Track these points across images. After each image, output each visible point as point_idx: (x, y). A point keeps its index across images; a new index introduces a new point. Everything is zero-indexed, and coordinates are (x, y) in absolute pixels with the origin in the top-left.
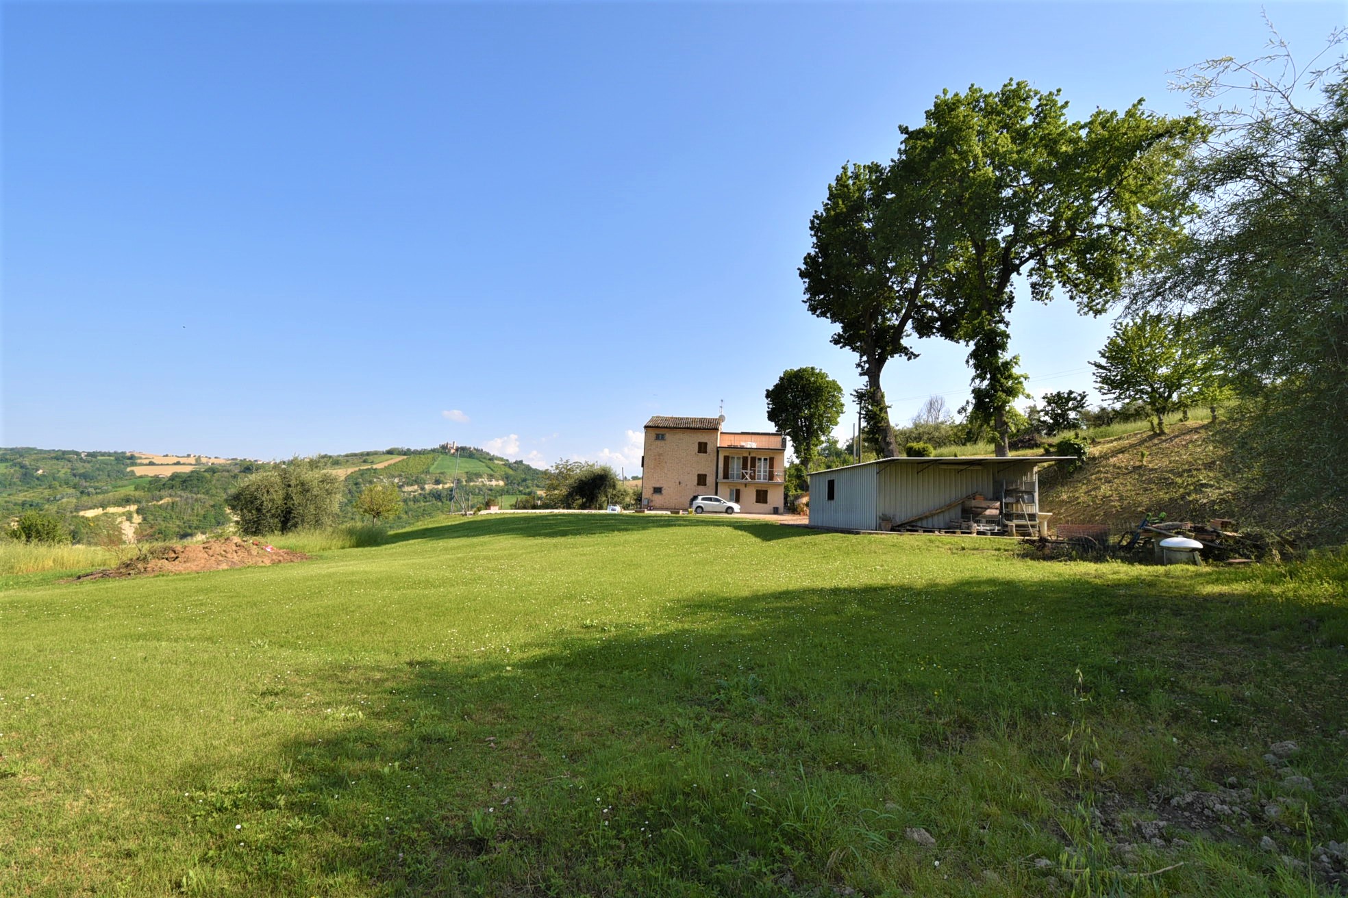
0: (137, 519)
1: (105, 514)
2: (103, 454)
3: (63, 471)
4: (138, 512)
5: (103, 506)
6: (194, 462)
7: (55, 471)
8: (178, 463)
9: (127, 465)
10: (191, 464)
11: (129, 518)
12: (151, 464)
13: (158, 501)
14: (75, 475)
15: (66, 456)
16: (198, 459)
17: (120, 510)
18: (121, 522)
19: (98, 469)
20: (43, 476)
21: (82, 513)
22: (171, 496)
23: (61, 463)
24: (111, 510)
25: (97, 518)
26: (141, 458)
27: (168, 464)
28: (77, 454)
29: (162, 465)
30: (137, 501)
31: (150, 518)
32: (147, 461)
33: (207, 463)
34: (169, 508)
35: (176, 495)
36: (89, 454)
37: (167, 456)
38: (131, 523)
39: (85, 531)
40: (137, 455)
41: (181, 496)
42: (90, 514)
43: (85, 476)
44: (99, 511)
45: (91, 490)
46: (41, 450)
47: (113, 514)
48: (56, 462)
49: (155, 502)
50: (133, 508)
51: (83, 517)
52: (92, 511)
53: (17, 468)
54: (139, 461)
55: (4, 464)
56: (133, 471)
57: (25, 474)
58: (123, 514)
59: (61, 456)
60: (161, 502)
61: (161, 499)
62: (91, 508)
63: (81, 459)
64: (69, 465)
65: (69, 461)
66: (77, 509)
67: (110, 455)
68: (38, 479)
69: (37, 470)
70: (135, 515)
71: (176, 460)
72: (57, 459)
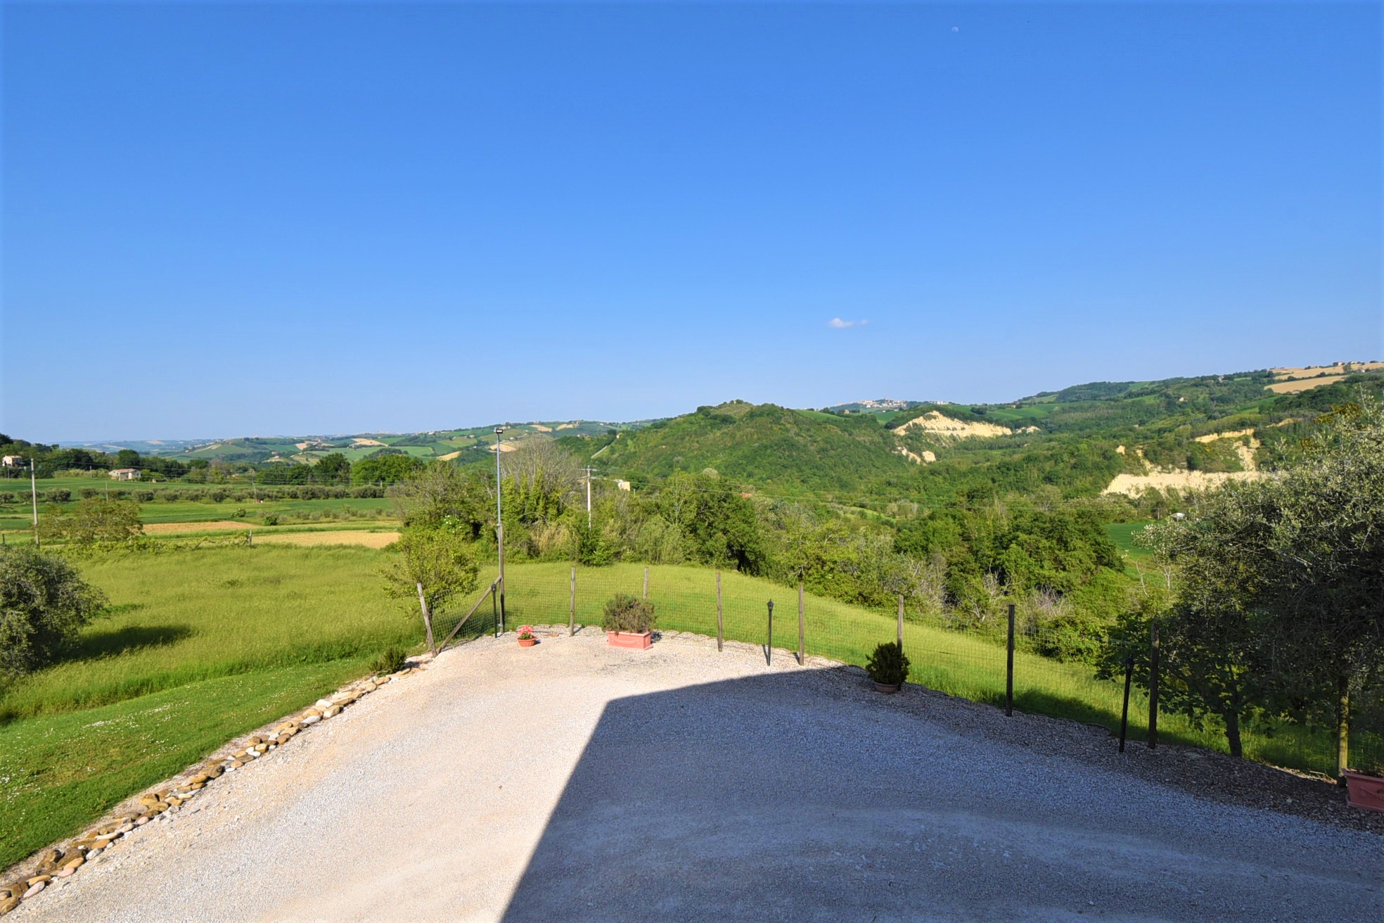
0: (1255, 443)
1: (1221, 440)
2: (1239, 375)
3: (1202, 397)
4: (1255, 435)
5: (1218, 431)
6: (1342, 371)
7: (1195, 397)
8: (1322, 375)
9: (1265, 384)
10: (1338, 374)
11: (1246, 443)
12: (1291, 379)
13: (1277, 423)
14: (1212, 399)
15: (1204, 382)
16: (1347, 368)
17: (1236, 434)
18: (1238, 447)
19: (1235, 391)
20: (1184, 403)
21: (1198, 440)
22: (1292, 416)
23: (1200, 389)
24: (1227, 435)
25: (1212, 443)
26: (1279, 374)
27: (1310, 378)
28: (1215, 378)
29: (1303, 379)
30: (1253, 425)
31: (1269, 442)
32: (1286, 377)
33: (1360, 370)
34: (1291, 430)
35: (1298, 415)
36: (1227, 378)
37: (1309, 368)
38: (1249, 448)
39: (1201, 457)
40: (1274, 372)
41: (1304, 416)
42: (1206, 439)
43: (1222, 400)
44: (1215, 437)
45: (1216, 414)
46: (1187, 379)
47: (1229, 439)
48: (1195, 388)
49: (1273, 425)
50: (1250, 432)
51: (1199, 443)
52: (1207, 436)
53: (1163, 398)
54: (1277, 378)
55: (1153, 396)
56: (1270, 390)
57: (1169, 403)
58: (1239, 439)
59: (1200, 382)
60: (1280, 424)
61: (1281, 420)
62: (1205, 434)
63: (1218, 383)
64: (1207, 390)
65: (1207, 386)
66: (1193, 436)
67: (1246, 375)
68: (1180, 406)
69: (1179, 398)
70: (1252, 440)
71: (1319, 371)
72: (1196, 385)
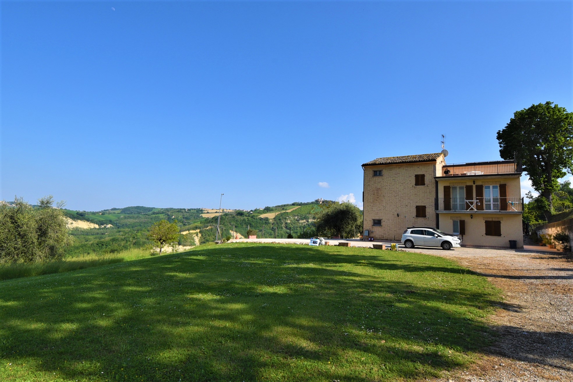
0: (200, 235)
1: (189, 233)
2: (192, 209)
3: (180, 216)
4: (200, 232)
5: (189, 230)
6: (222, 212)
7: (178, 216)
8: (216, 212)
9: (200, 214)
10: (221, 212)
11: (197, 235)
12: (208, 213)
13: (206, 228)
14: (184, 218)
15: (181, 211)
16: (223, 210)
17: (194, 231)
18: (194, 236)
19: (191, 215)
20: (174, 218)
21: (182, 233)
22: (211, 226)
23: (180, 213)
24: (191, 231)
25: (187, 235)
26: (204, 211)
27: (213, 213)
28: (185, 209)
29: (211, 213)
30: (200, 228)
31: (204, 235)
32: (206, 212)
33: (226, 212)
34: (210, 230)
35: (212, 225)
36: (189, 210)
37: (213, 209)
38: (198, 237)
39: (183, 240)
40: (203, 209)
41: (214, 226)
42: (184, 233)
43: (187, 218)
44: (187, 232)
45: (187, 223)
46: (175, 209)
47: (192, 233)
48: (178, 213)
49: (205, 228)
50: (198, 231)
51: (182, 234)
52: (185, 232)
53: (167, 216)
54: (204, 212)
55: (163, 214)
56: (202, 216)
57: (169, 218)
58: (195, 233)
59: (180, 211)
60: (207, 228)
61: (207, 227)
62: (184, 231)
63: (186, 211)
64: (182, 214)
65: (182, 212)
66: (180, 231)
67: (195, 209)
68: (172, 220)
69: (172, 216)
70: (199, 234)
71: (216, 211)
72: (178, 212)
